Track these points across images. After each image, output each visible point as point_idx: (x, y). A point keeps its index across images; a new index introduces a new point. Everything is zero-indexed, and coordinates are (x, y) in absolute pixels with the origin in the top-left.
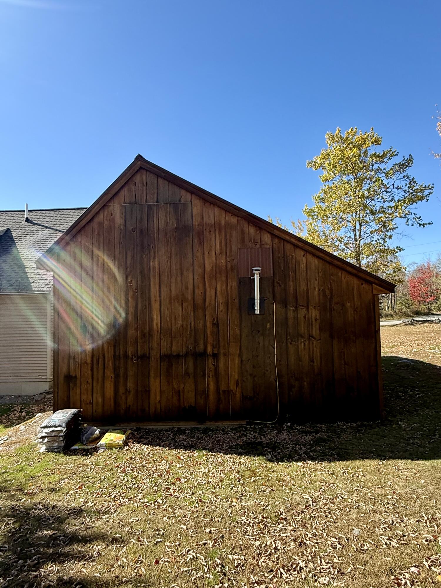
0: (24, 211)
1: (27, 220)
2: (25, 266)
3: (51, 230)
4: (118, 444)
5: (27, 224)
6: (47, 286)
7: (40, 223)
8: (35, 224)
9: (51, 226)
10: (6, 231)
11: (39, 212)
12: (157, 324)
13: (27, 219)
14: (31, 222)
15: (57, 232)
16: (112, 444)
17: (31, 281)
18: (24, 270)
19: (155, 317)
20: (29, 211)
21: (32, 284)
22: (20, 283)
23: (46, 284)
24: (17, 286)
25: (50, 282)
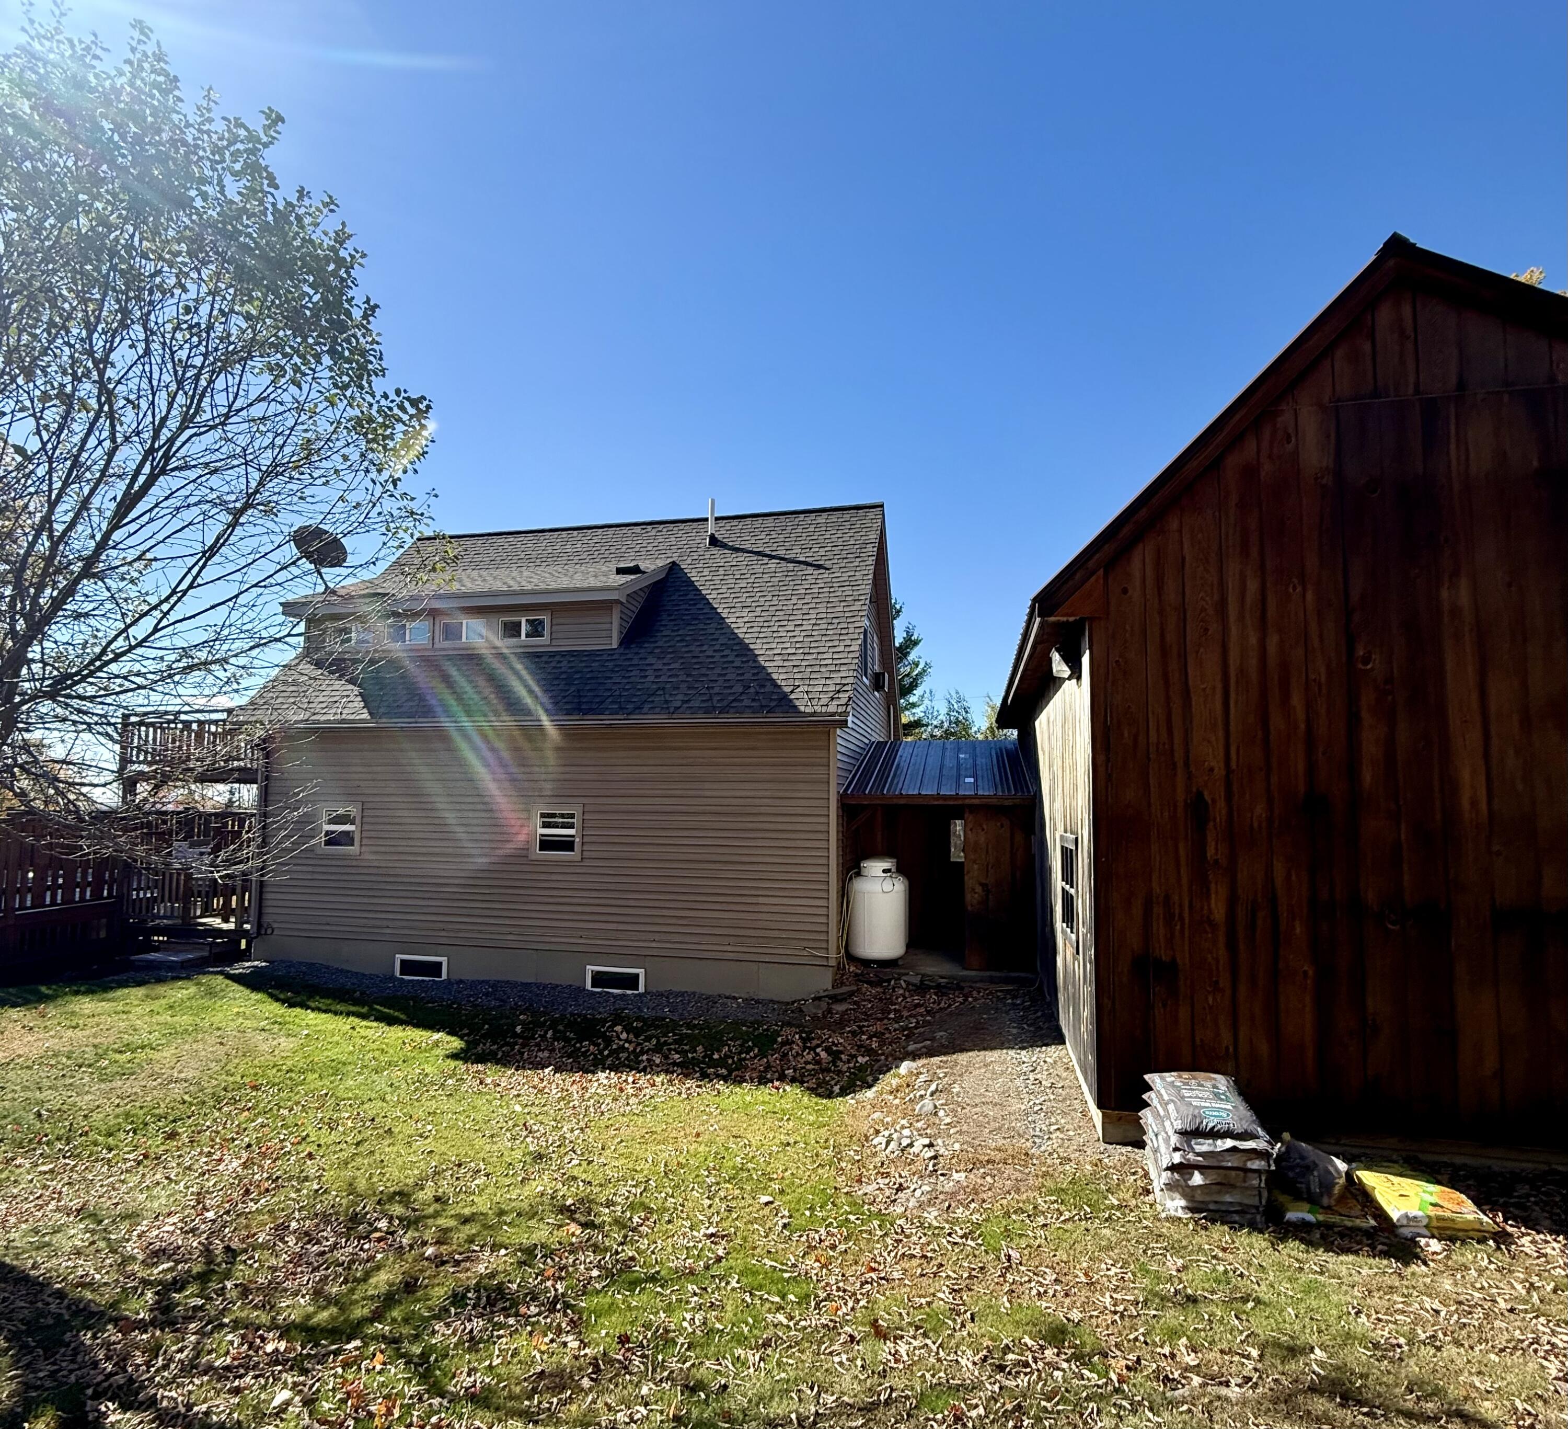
0: (707, 520)
1: (714, 541)
2: (752, 650)
3: (783, 564)
4: (1477, 1226)
5: (715, 550)
6: (835, 703)
7: (747, 546)
8: (737, 550)
9: (781, 553)
10: (671, 569)
11: (735, 522)
12: (1474, 803)
13: (712, 537)
14: (724, 546)
15: (803, 567)
16: (1453, 1220)
17: (787, 689)
18: (756, 661)
19: (1465, 775)
20: (717, 519)
21: (792, 696)
22: (757, 693)
23: (831, 695)
24: (754, 700)
25: (839, 692)
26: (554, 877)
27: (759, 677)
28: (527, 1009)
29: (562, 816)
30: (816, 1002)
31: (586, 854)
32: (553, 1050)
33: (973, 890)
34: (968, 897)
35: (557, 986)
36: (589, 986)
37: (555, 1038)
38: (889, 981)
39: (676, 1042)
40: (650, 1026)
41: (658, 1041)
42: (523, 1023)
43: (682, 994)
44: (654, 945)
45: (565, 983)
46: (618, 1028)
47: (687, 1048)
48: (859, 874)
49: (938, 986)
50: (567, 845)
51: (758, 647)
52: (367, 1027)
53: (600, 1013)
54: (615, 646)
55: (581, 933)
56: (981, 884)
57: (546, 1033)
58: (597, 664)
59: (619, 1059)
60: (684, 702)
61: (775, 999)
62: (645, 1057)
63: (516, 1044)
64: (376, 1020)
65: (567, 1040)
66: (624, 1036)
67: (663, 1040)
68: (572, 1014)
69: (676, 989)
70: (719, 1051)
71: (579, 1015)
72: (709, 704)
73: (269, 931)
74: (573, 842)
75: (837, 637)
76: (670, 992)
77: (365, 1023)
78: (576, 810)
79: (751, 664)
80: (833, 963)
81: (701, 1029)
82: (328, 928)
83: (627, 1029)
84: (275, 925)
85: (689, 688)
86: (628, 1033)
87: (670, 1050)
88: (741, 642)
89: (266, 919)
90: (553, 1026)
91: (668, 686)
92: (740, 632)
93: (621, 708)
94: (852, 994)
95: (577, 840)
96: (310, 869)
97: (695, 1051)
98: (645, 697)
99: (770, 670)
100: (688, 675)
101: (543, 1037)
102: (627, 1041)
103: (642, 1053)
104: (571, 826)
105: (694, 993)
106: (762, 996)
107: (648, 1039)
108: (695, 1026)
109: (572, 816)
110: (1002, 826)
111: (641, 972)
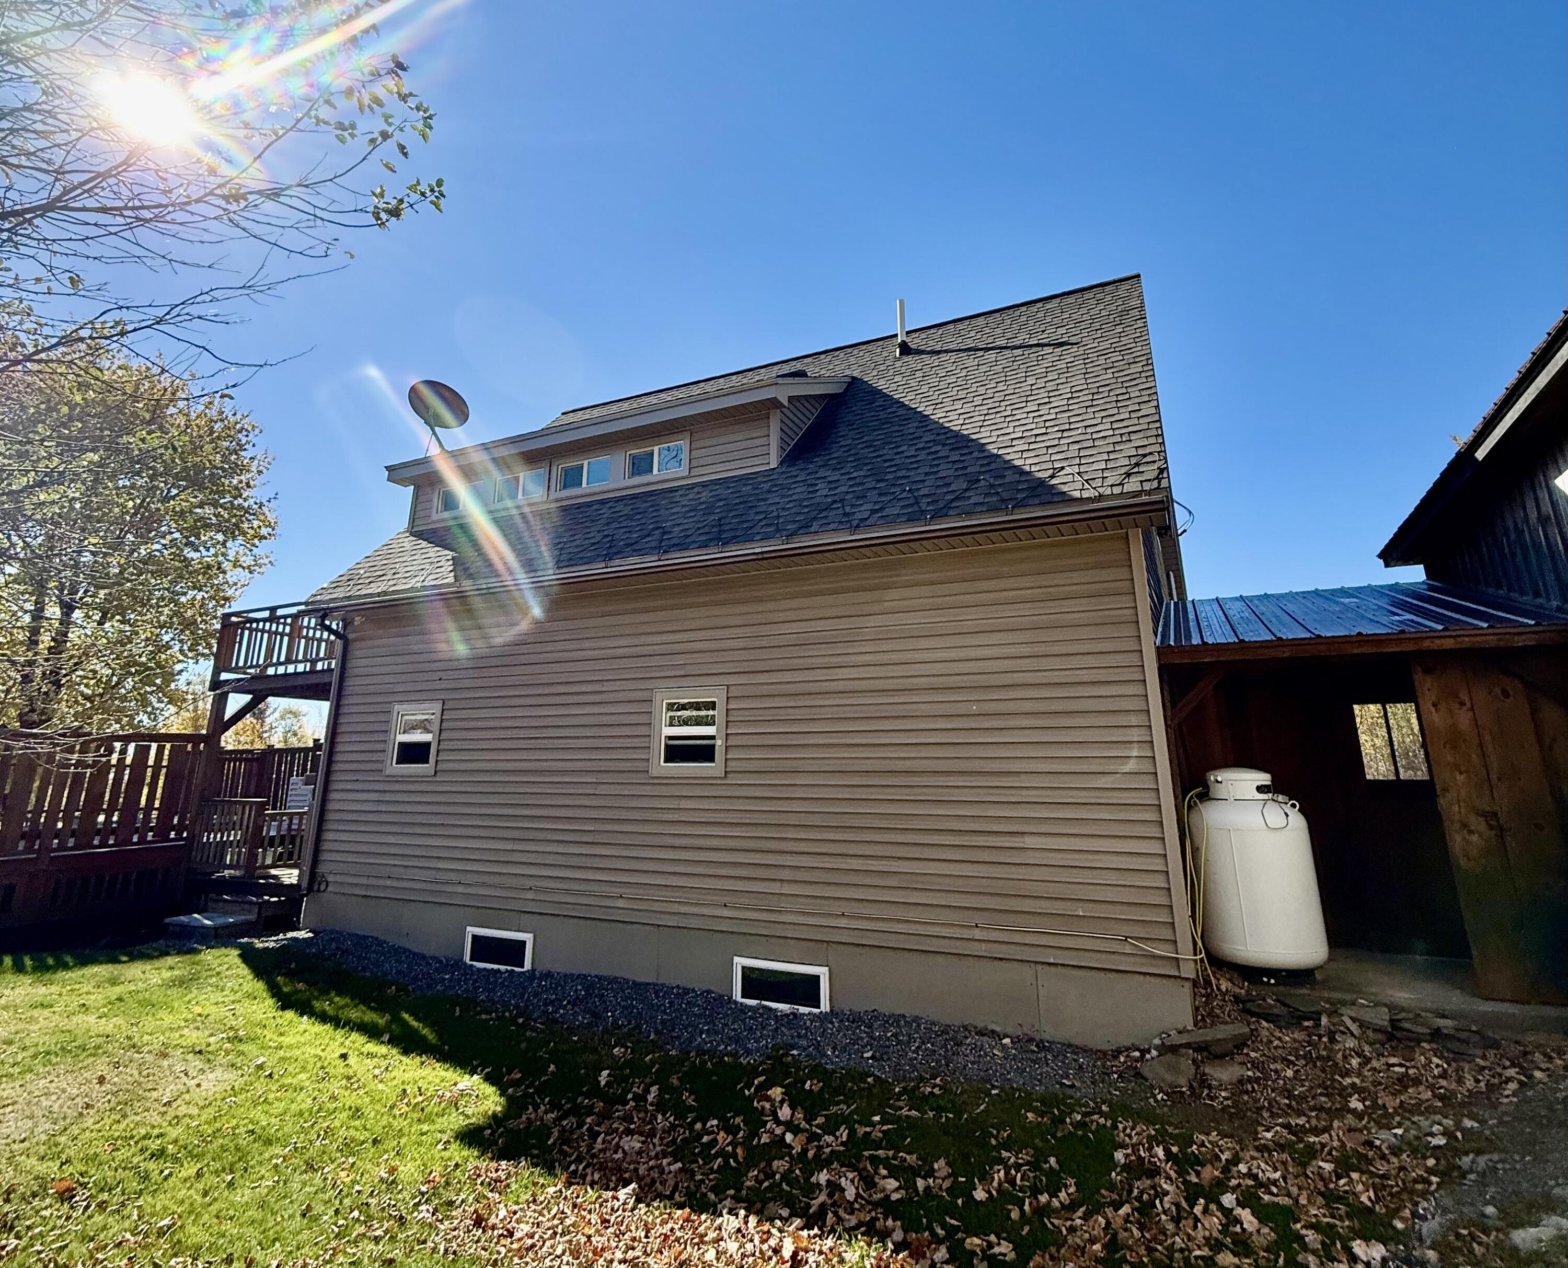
0: (895, 335)
1: (906, 351)
2: (975, 440)
3: (1006, 352)
5: (908, 358)
7: (952, 347)
8: (939, 352)
10: (849, 384)
11: (932, 331)
13: (903, 348)
14: (921, 352)
15: (1036, 349)
17: (1043, 475)
18: (983, 451)
20: (910, 332)
21: (1054, 482)
22: (991, 486)
23: (1123, 470)
24: (986, 495)
25: (1137, 465)
26: (684, 804)
27: (993, 466)
28: (630, 1035)
29: (697, 706)
30: (1169, 1057)
31: (732, 765)
32: (652, 1134)
33: (1464, 825)
34: (1456, 841)
35: (687, 991)
36: (737, 995)
37: (661, 1106)
38: (1315, 1017)
39: (889, 1141)
40: (837, 1092)
41: (852, 1133)
42: (615, 1067)
43: (896, 1019)
44: (843, 923)
45: (699, 986)
46: (776, 1092)
47: (911, 1159)
48: (1205, 796)
49: (1436, 1035)
50: (703, 752)
51: (984, 436)
52: (370, 1055)
53: (748, 1052)
54: (773, 465)
55: (726, 899)
56: (1484, 814)
57: (646, 1091)
58: (749, 487)
59: (770, 1175)
60: (873, 512)
61: (1076, 1041)
62: (823, 1177)
63: (590, 1111)
64: (392, 1042)
65: (680, 1111)
66: (785, 1113)
67: (861, 1130)
68: (701, 1052)
69: (886, 1008)
70: (986, 1178)
71: (712, 1053)
72: (916, 508)
73: (323, 887)
74: (713, 746)
75: (1114, 404)
76: (875, 1015)
77: (372, 1047)
78: (718, 697)
79: (976, 454)
80: (1189, 971)
81: (939, 1110)
82: (389, 883)
83: (794, 1098)
84: (331, 878)
85: (880, 495)
86: (793, 1107)
87: (874, 1160)
88: (957, 435)
89: (322, 869)
90: (661, 1080)
91: (849, 496)
92: (955, 426)
93: (778, 530)
94: (1240, 1044)
95: (719, 742)
96: (374, 796)
97: (931, 1173)
98: (812, 515)
99: (1008, 458)
100: (878, 481)
101: (640, 1098)
102: (790, 1126)
103: (821, 1163)
104: (710, 722)
105: (916, 1019)
106: (1048, 1033)
107: (830, 1128)
108: (925, 1098)
109: (712, 705)
110: (1506, 694)
111: (822, 972)
